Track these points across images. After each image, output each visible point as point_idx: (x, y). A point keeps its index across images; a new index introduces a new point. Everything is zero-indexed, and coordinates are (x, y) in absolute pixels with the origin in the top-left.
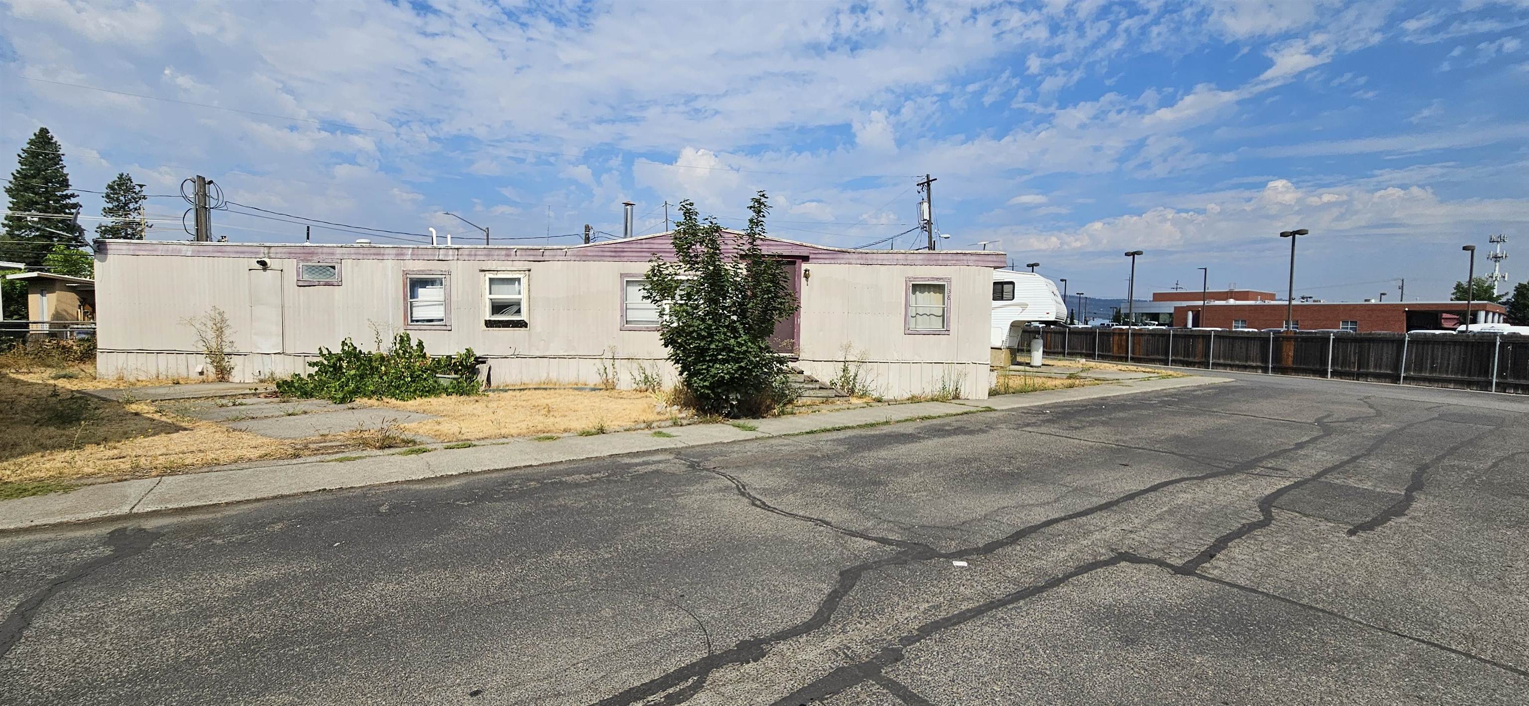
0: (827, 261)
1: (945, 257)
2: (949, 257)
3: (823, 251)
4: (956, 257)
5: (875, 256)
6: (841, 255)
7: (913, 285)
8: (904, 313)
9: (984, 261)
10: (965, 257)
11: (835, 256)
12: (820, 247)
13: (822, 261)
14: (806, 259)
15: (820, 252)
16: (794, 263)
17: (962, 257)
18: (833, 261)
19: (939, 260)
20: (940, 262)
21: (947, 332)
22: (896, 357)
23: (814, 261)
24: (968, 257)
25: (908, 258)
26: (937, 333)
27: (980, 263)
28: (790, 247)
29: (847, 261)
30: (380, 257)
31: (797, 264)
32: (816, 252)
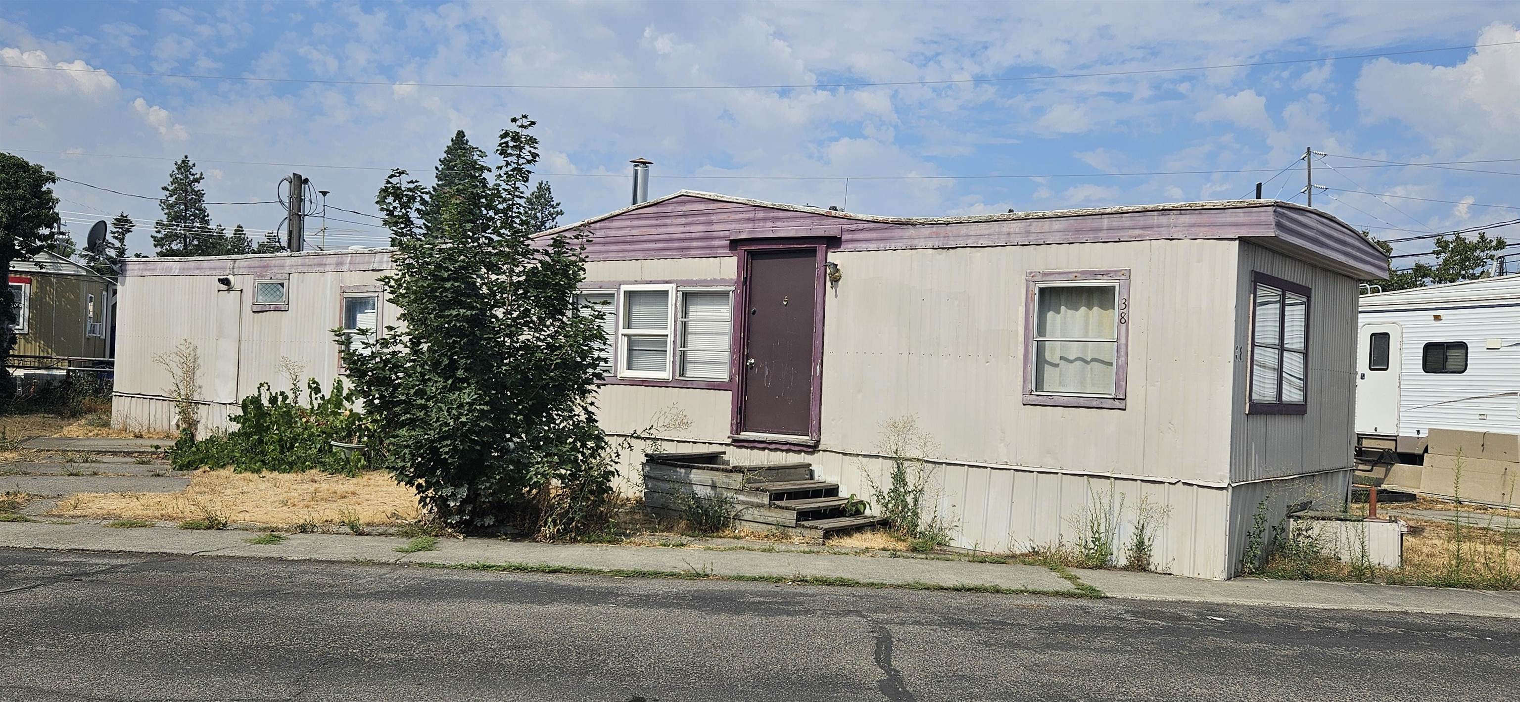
0: (872, 246)
1: (1116, 221)
2: (1126, 221)
3: (866, 226)
4: (1141, 220)
5: (963, 229)
6: (897, 232)
7: (1042, 290)
8: (1021, 356)
9: (1213, 225)
10: (1163, 220)
11: (886, 234)
12: (861, 217)
13: (864, 246)
14: (834, 242)
15: (861, 226)
16: (813, 252)
17: (1156, 219)
18: (882, 245)
19: (1100, 230)
20: (1103, 235)
21: (1117, 404)
22: (1002, 456)
23: (850, 246)
24: (1172, 218)
25: (1033, 229)
26: (1095, 403)
27: (1202, 232)
28: (809, 221)
29: (909, 243)
30: (322, 269)
31: (820, 255)
32: (854, 227)
